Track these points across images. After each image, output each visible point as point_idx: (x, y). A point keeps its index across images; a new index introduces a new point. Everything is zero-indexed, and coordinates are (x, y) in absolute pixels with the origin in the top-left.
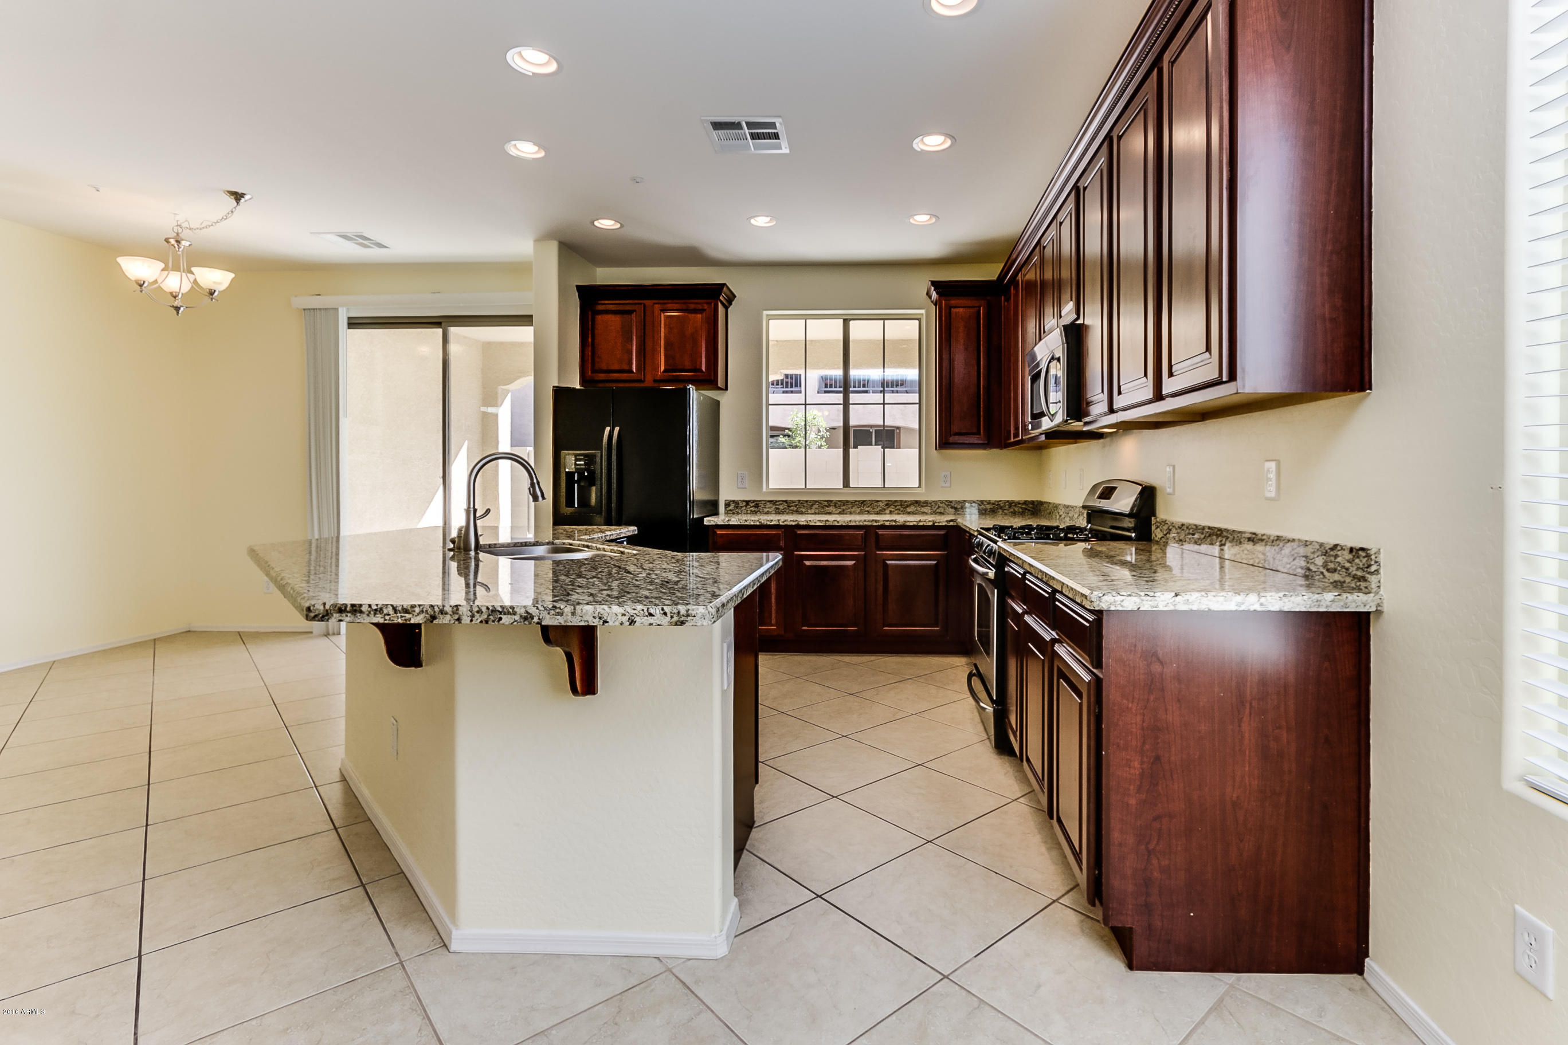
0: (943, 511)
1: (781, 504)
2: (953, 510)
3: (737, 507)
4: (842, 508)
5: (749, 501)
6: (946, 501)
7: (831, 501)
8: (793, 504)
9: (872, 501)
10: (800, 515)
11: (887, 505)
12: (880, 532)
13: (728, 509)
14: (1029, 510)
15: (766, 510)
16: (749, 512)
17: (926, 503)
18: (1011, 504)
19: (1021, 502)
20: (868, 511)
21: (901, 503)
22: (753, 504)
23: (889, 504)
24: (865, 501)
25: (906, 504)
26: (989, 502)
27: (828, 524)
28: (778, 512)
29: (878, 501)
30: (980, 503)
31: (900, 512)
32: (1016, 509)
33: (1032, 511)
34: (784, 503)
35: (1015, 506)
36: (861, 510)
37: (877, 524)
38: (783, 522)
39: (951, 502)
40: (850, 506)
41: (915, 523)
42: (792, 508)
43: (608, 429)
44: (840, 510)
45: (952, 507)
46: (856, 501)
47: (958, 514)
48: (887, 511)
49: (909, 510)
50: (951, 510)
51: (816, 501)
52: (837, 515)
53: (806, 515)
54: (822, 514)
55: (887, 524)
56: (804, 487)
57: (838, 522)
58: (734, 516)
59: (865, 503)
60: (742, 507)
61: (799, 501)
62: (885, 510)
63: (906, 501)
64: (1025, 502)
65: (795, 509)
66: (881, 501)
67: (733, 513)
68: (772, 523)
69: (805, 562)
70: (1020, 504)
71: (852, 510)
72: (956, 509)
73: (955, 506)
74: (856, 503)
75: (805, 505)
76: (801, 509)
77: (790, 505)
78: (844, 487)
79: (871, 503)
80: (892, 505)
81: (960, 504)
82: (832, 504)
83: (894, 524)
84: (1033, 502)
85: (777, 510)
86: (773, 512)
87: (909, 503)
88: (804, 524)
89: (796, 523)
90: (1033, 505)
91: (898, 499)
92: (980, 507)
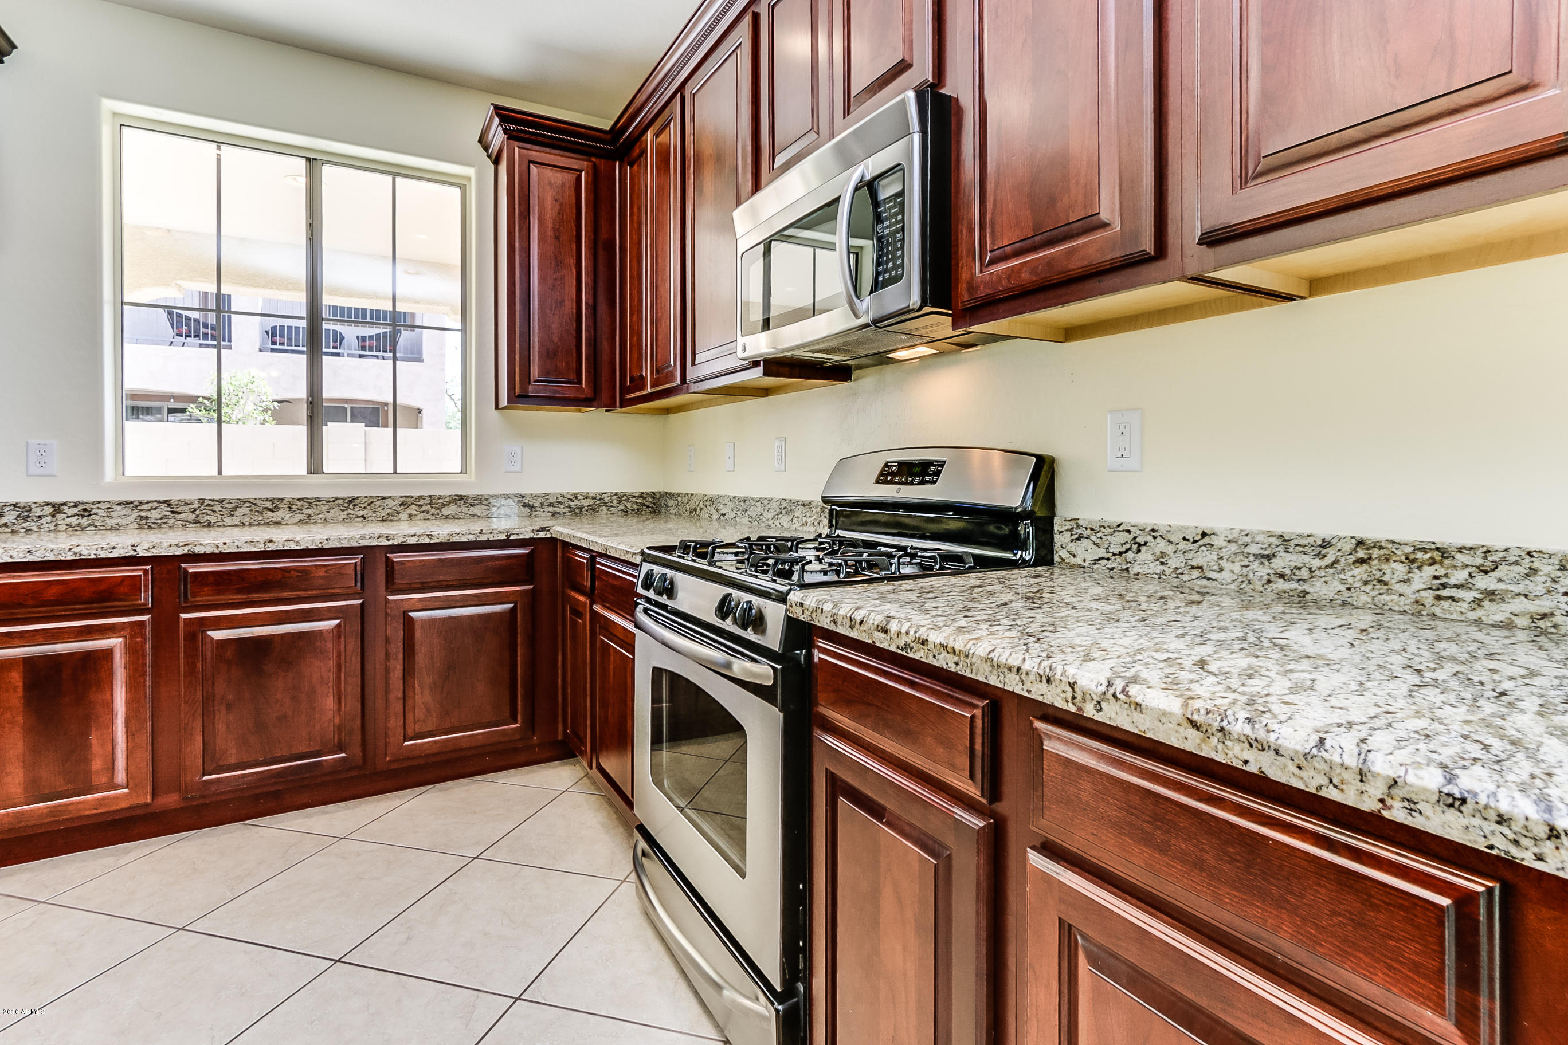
1: (154, 508)
2: (527, 510)
3: (26, 519)
4: (305, 511)
5: (65, 504)
6: (515, 495)
7: (281, 500)
8: (187, 508)
9: (371, 497)
10: (206, 530)
11: (402, 504)
12: (397, 558)
14: (648, 507)
15: (111, 522)
16: (63, 527)
17: (479, 499)
18: (620, 498)
19: (636, 495)
20: (362, 516)
21: (431, 501)
22: (75, 510)
23: (406, 502)
24: (355, 498)
25: (440, 501)
26: (585, 496)
27: (271, 547)
28: (145, 524)
29: (384, 498)
30: (572, 497)
31: (429, 516)
32: (629, 505)
33: (652, 507)
34: (163, 506)
35: (627, 500)
36: (349, 514)
37: (390, 543)
38: (148, 550)
39: (523, 497)
40: (324, 508)
42: (183, 516)
44: (301, 517)
45: (525, 506)
46: (337, 499)
48: (404, 516)
49: (445, 511)
50: (523, 509)
51: (243, 501)
52: (296, 527)
53: (221, 529)
54: (259, 525)
55: (410, 540)
56: (216, 473)
57: (298, 543)
58: (16, 538)
59: (356, 502)
60: (40, 517)
61: (202, 501)
62: (398, 513)
63: (440, 497)
64: (642, 495)
65: (192, 517)
66: (390, 497)
68: (115, 554)
69: (209, 633)
70: (634, 497)
71: (329, 515)
72: (531, 507)
73: (531, 503)
74: (336, 502)
75: (217, 508)
76: (208, 517)
77: (178, 510)
78: (310, 472)
79: (370, 501)
80: (412, 504)
81: (539, 500)
82: (281, 506)
83: (427, 540)
84: (654, 493)
85: (144, 522)
86: (131, 526)
87: (447, 500)
88: (209, 550)
89: (186, 550)
90: (654, 498)
91: (426, 493)
92: (572, 503)
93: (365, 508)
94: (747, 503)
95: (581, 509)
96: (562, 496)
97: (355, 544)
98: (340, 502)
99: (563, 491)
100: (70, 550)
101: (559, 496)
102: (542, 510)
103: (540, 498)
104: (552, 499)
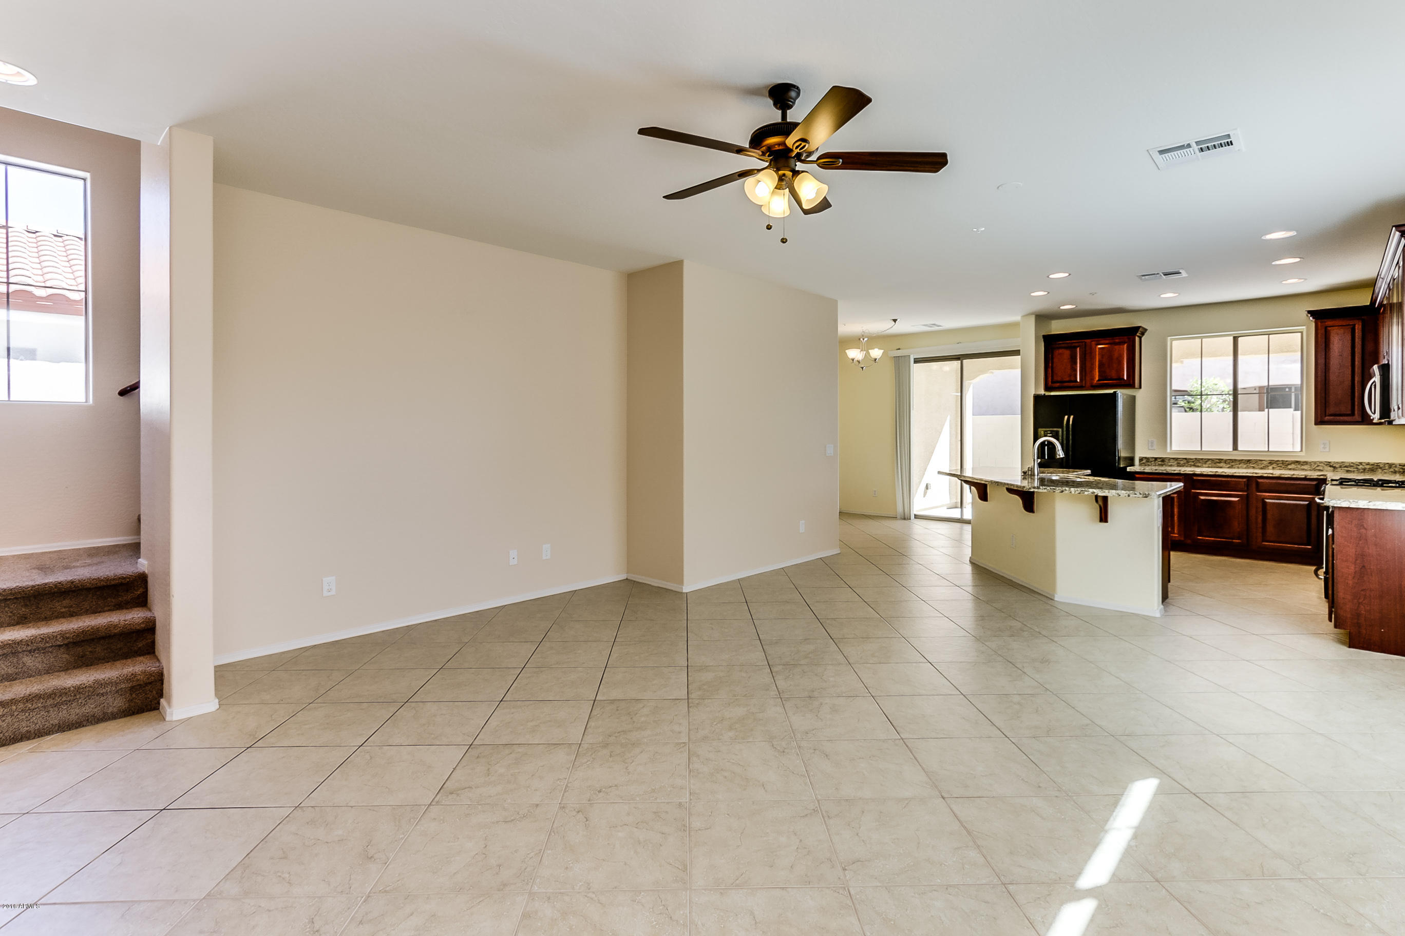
0: (1321, 468)
1: (1182, 460)
2: (1332, 468)
3: (1148, 462)
4: (1231, 464)
5: (1157, 458)
6: (1326, 462)
7: (1223, 459)
8: (1191, 461)
10: (1197, 468)
11: (1270, 463)
12: (1260, 481)
13: (1142, 462)
15: (1170, 464)
16: (1157, 465)
17: (1306, 463)
18: (1390, 465)
20: (1253, 467)
21: (1283, 462)
22: (1160, 460)
23: (1271, 463)
24: (1250, 460)
25: (1287, 463)
26: (1368, 464)
27: (1217, 473)
28: (1179, 465)
29: (1262, 461)
30: (1358, 464)
31: (1282, 468)
32: (1396, 469)
34: (1184, 460)
36: (1247, 466)
37: (1260, 475)
38: (1183, 472)
39: (1330, 462)
40: (1238, 463)
41: (1289, 476)
42: (1190, 463)
43: (1066, 417)
44: (1229, 465)
45: (1331, 466)
46: (1243, 460)
47: (1337, 471)
48: (1271, 467)
49: (1290, 467)
50: (1329, 468)
51: (1209, 459)
52: (1226, 469)
53: (1202, 468)
54: (1214, 467)
55: (1266, 475)
56: (1200, 450)
57: (1225, 473)
58: (1147, 467)
60: (1152, 461)
61: (1196, 459)
62: (1268, 466)
63: (1287, 461)
65: (1193, 464)
66: (1265, 460)
67: (1146, 465)
68: (1175, 472)
69: (1199, 497)
71: (1240, 466)
72: (1335, 467)
73: (1334, 465)
75: (1201, 461)
76: (1198, 464)
77: (1189, 461)
78: (1234, 450)
79: (1256, 461)
80: (1275, 463)
81: (1339, 465)
82: (1222, 461)
83: (1271, 475)
87: (1291, 462)
91: (1280, 459)
92: (1359, 467)
93: (1254, 463)
96: (1352, 463)
102: (1340, 469)
103: (1340, 463)
104: (1346, 464)
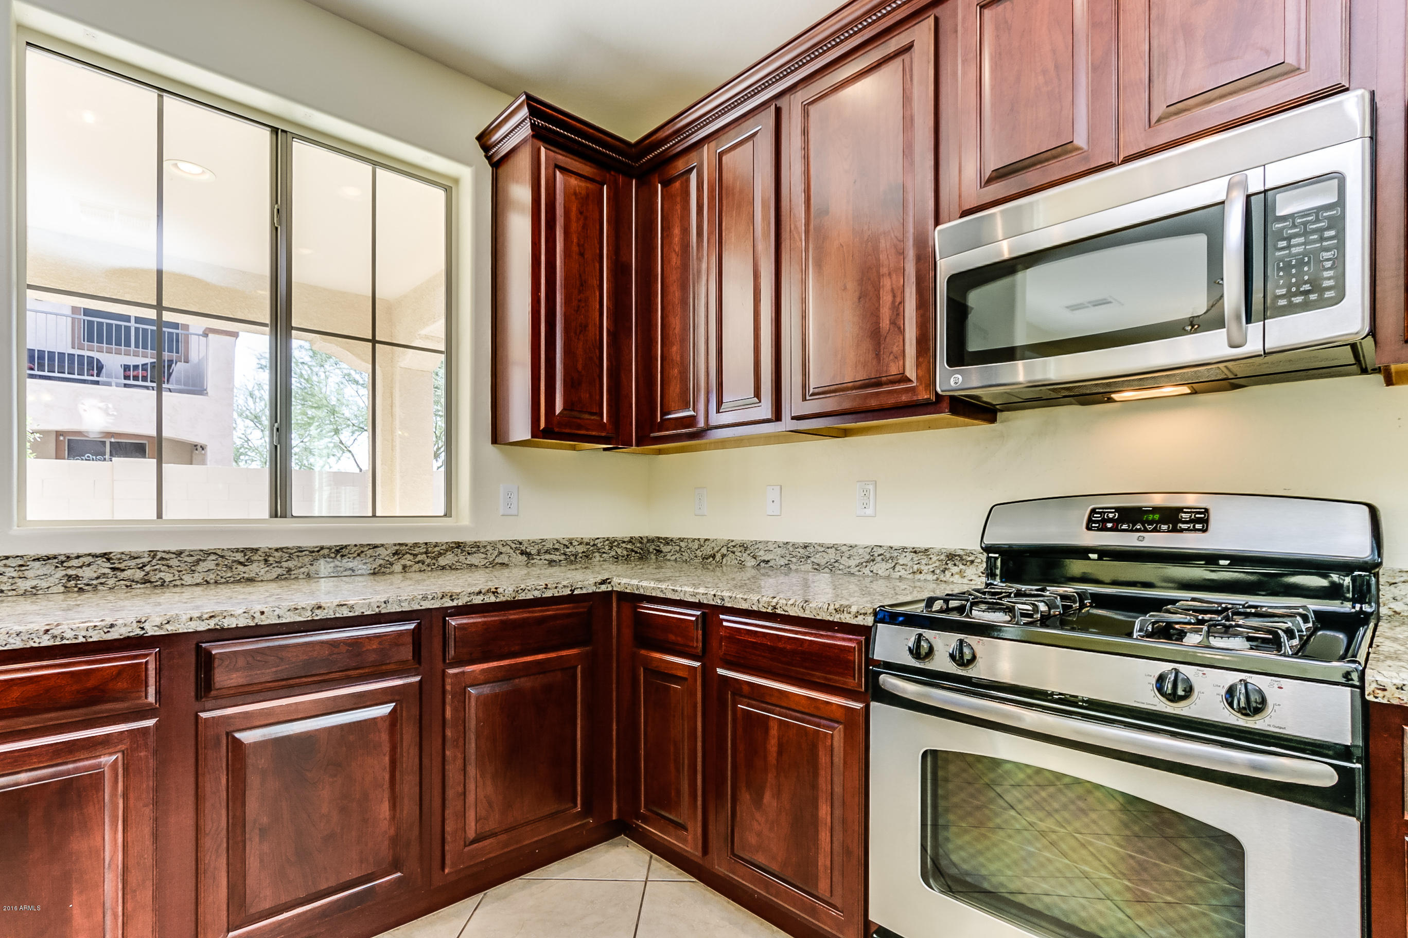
0: (506, 560)
1: (88, 564)
2: (524, 558)
4: (285, 564)
6: (513, 541)
7: (255, 550)
8: (133, 563)
9: (362, 546)
11: (396, 553)
12: (456, 621)
14: (636, 552)
15: (23, 585)
17: (477, 547)
18: (612, 543)
19: (626, 540)
20: (351, 569)
21: (427, 549)
23: (400, 552)
24: (343, 547)
25: (437, 549)
28: (73, 585)
29: (376, 547)
30: (567, 543)
31: (424, 567)
32: (619, 551)
33: (640, 553)
34: (100, 561)
35: (618, 546)
36: (335, 567)
37: (454, 604)
38: (160, 627)
39: (521, 543)
40: (307, 560)
41: (537, 594)
42: (127, 574)
44: (280, 571)
45: (522, 553)
46: (322, 548)
48: (398, 567)
49: (442, 561)
50: (519, 557)
51: (203, 553)
52: (273, 585)
54: (227, 582)
55: (478, 600)
56: (155, 517)
59: (344, 551)
61: (153, 554)
62: (392, 564)
63: (436, 545)
64: (631, 541)
65: (139, 575)
66: (382, 545)
68: (114, 635)
70: (624, 542)
71: (312, 569)
72: (528, 555)
73: (528, 550)
74: (322, 552)
75: (174, 562)
76: (162, 575)
77: (122, 566)
78: (274, 514)
79: (361, 551)
80: (407, 553)
81: (536, 546)
82: (255, 558)
84: (641, 538)
85: (73, 583)
86: (54, 589)
87: (444, 547)
88: (242, 623)
89: (212, 624)
90: (641, 543)
91: (421, 540)
92: (568, 550)
93: (354, 558)
94: (810, 549)
95: (576, 556)
96: (558, 542)
97: (417, 607)
98: (326, 552)
99: (559, 536)
100: (47, 631)
101: (555, 542)
102: (539, 558)
103: (538, 544)
104: (549, 546)
